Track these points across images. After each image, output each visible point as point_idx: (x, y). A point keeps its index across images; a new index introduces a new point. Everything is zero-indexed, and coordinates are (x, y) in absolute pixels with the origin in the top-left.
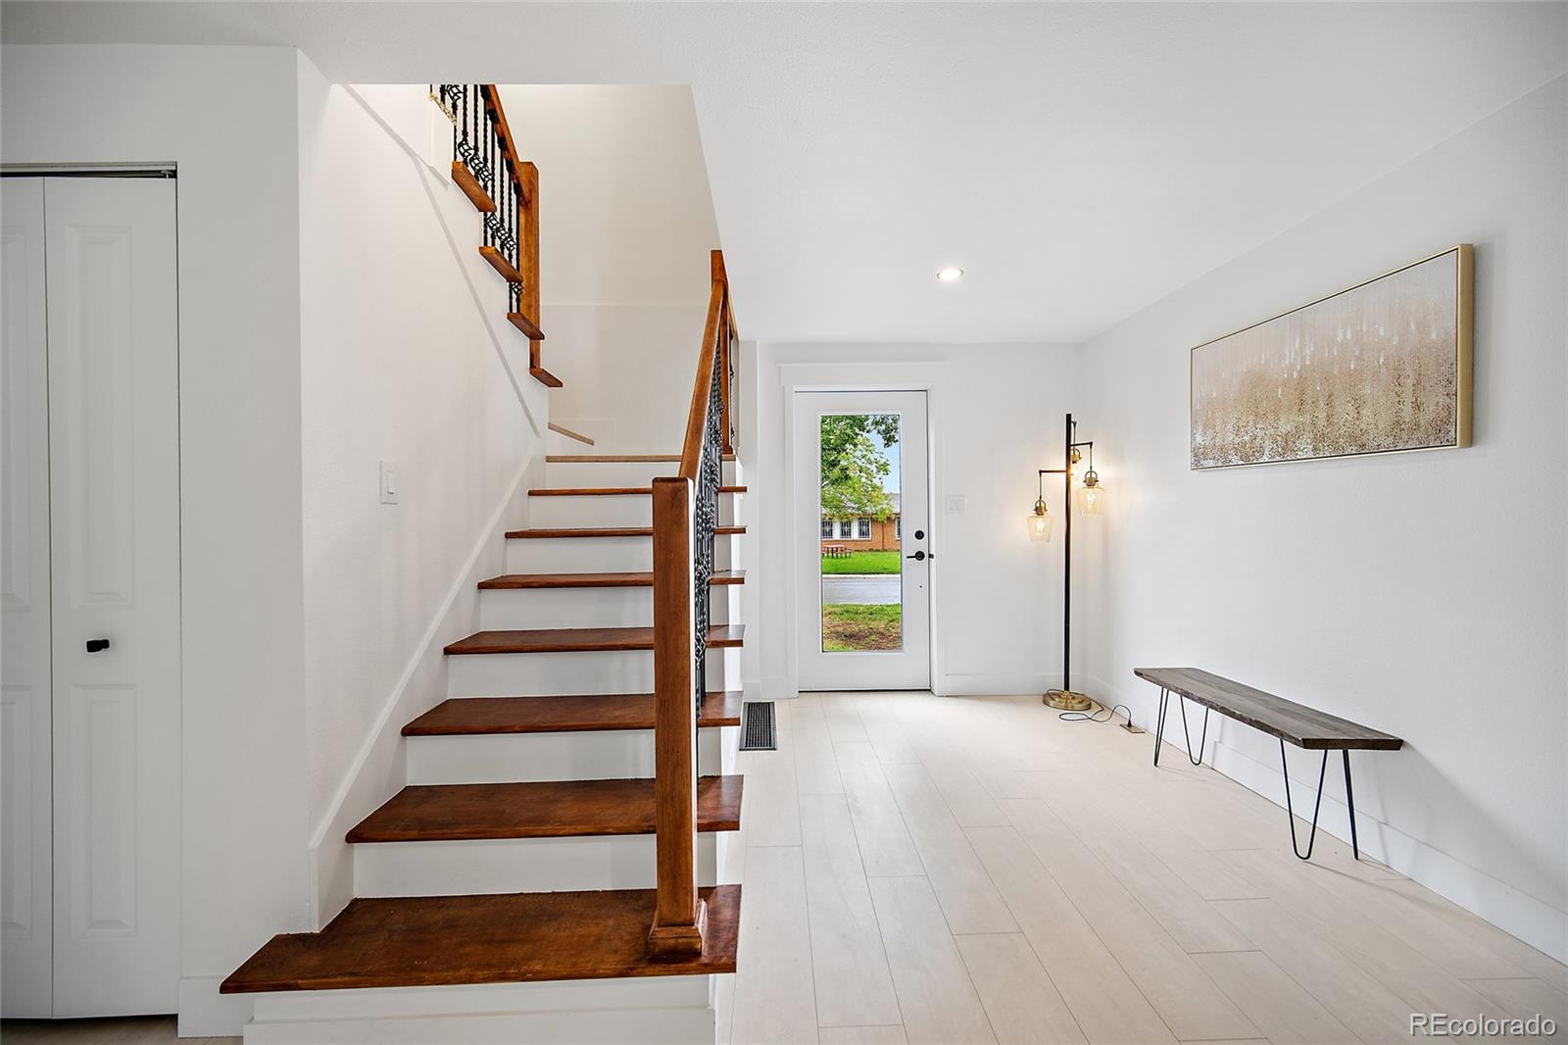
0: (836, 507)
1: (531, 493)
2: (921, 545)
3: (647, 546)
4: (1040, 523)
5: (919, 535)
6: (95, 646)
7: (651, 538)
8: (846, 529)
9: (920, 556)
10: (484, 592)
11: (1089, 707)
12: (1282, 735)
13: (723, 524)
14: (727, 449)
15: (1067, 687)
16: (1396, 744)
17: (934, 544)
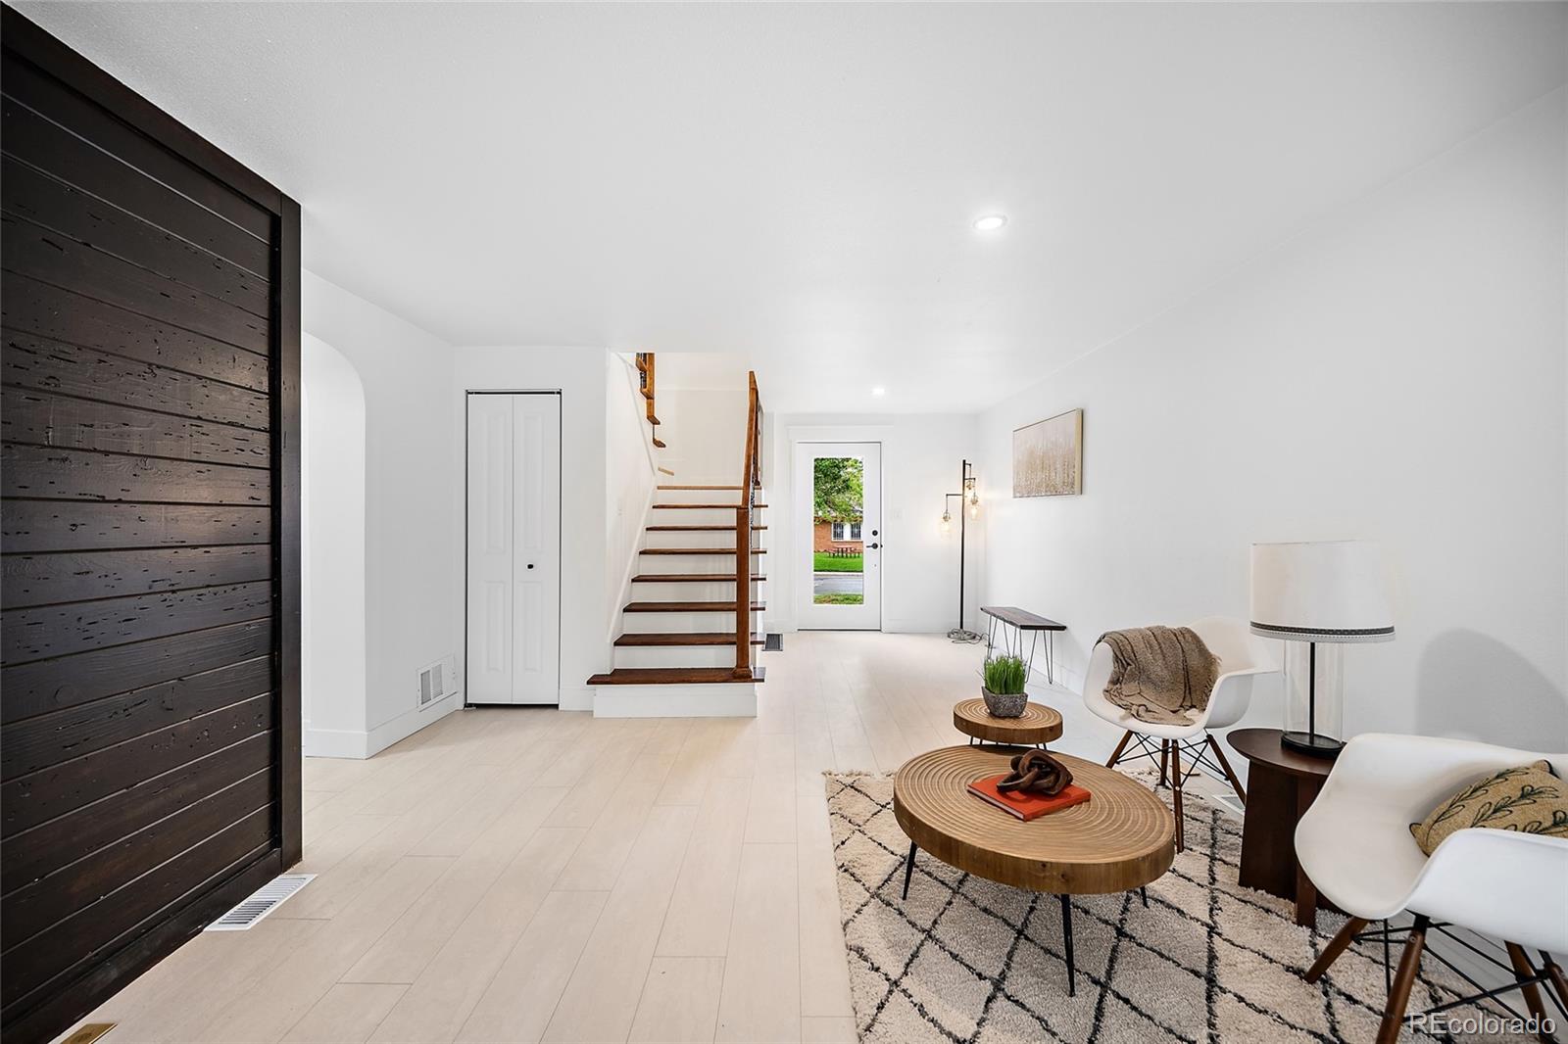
0: (845, 511)
1: (654, 507)
2: (876, 539)
3: (733, 535)
4: (946, 526)
5: (875, 533)
6: (530, 567)
7: (735, 531)
8: (839, 530)
9: (875, 546)
10: (642, 556)
11: (974, 637)
12: (1005, 621)
13: (755, 525)
14: (757, 483)
15: (962, 627)
16: (1063, 628)
17: (884, 538)
